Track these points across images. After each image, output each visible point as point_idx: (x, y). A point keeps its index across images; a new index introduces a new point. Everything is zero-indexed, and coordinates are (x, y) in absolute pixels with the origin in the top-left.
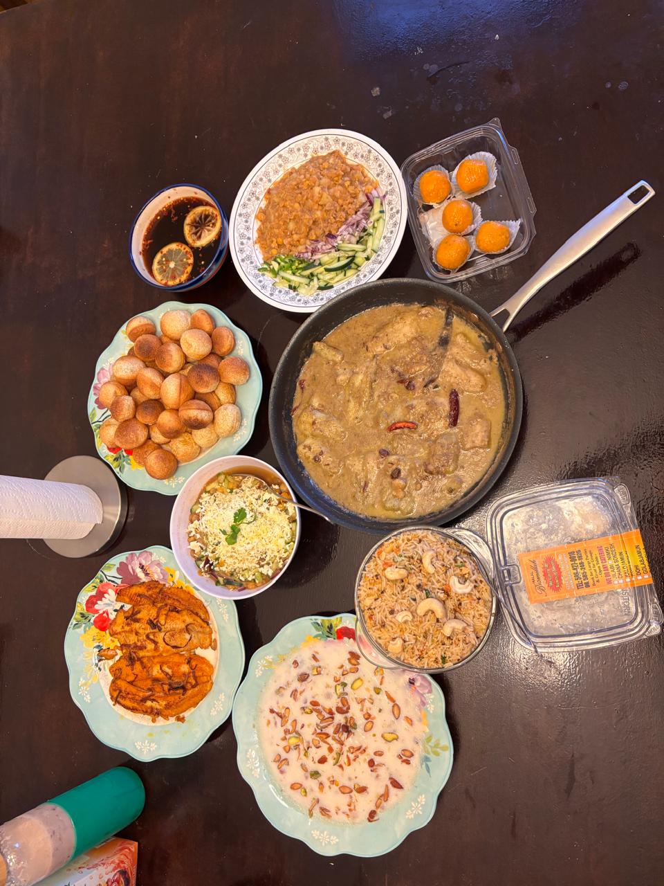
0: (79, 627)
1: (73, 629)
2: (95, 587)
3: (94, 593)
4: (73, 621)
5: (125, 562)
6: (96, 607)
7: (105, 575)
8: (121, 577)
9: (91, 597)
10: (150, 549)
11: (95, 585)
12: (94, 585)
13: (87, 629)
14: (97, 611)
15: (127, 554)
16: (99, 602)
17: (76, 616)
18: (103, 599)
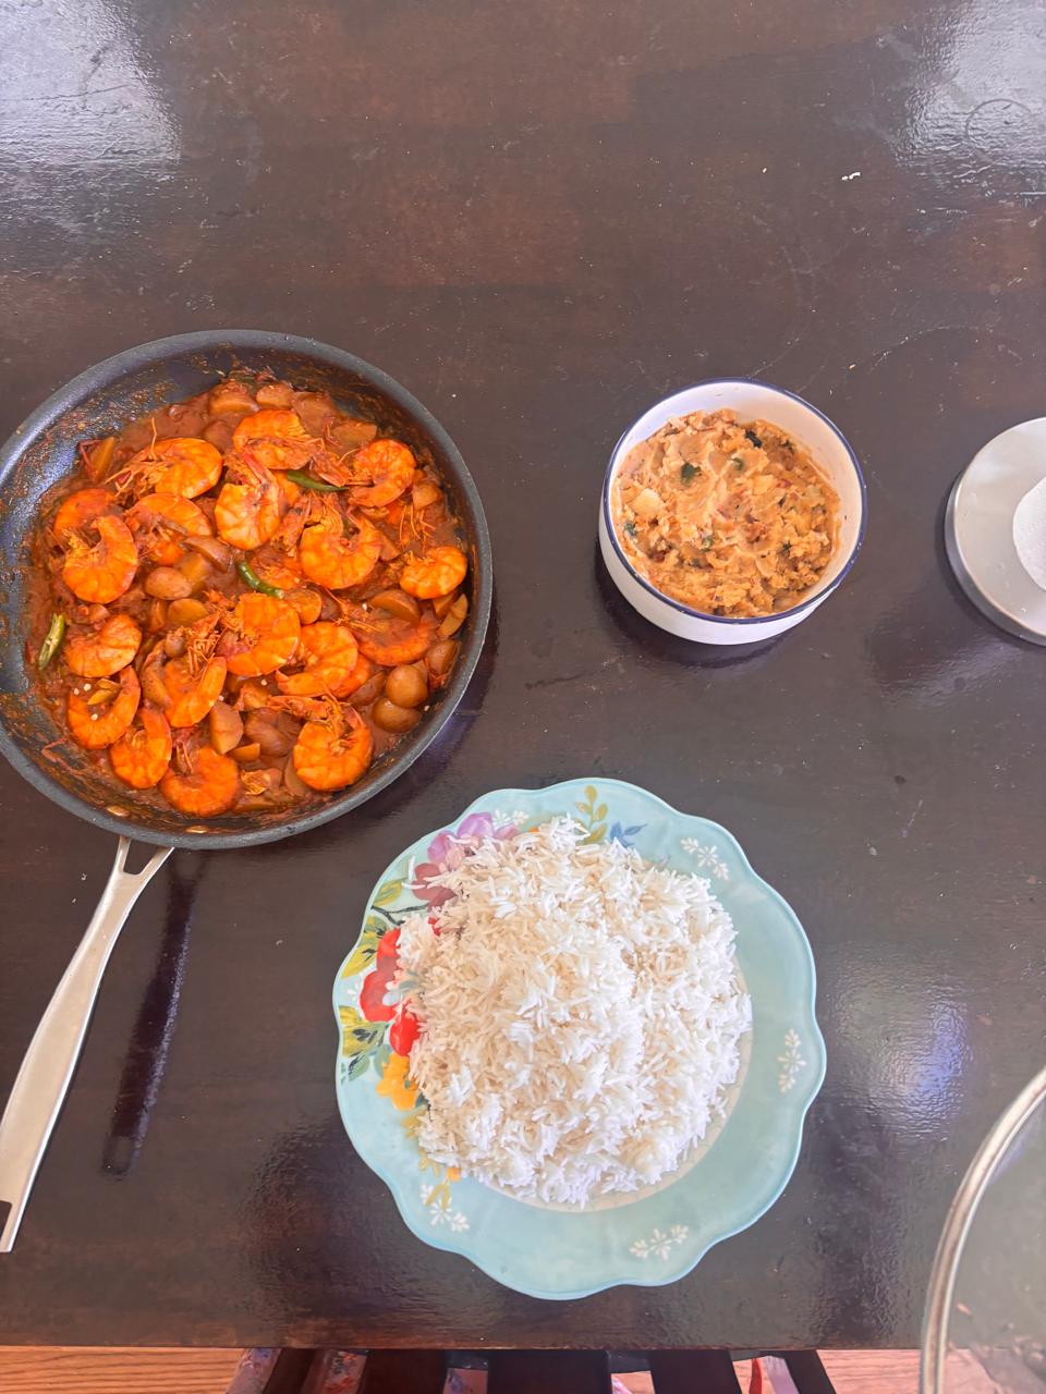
0: (364, 1068)
1: (351, 1080)
2: (371, 951)
3: (372, 967)
4: (343, 1060)
5: (427, 861)
6: (387, 1001)
7: (387, 914)
8: (427, 902)
9: (368, 980)
10: (478, 806)
11: (369, 947)
12: (365, 948)
13: (384, 1064)
14: (391, 1012)
15: (427, 840)
16: (389, 986)
17: (346, 1042)
18: (397, 974)
